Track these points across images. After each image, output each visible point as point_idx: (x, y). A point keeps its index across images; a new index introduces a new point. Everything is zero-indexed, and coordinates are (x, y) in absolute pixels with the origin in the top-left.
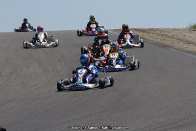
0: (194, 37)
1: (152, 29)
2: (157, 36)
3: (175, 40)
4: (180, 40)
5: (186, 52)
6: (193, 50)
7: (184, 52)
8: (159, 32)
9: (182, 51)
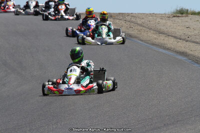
0: (169, 24)
1: (123, 14)
2: (123, 23)
3: (144, 29)
4: (150, 29)
5: (153, 44)
6: (162, 42)
7: (150, 44)
8: (128, 18)
9: (148, 43)
